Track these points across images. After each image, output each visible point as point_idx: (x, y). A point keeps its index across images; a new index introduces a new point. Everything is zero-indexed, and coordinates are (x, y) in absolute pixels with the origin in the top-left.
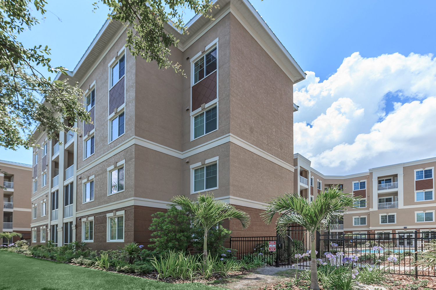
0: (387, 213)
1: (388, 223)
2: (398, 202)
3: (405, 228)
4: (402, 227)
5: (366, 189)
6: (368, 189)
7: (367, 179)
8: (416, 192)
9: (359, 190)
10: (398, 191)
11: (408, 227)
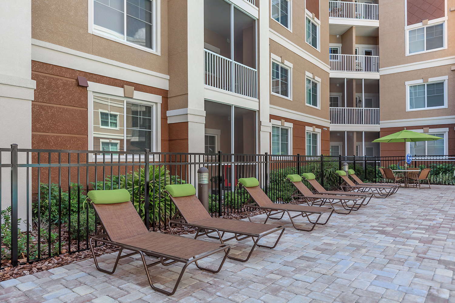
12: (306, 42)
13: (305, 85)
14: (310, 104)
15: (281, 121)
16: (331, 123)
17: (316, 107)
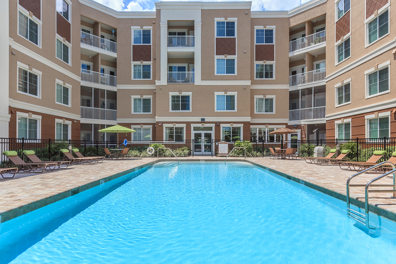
0: (180, 91)
1: (181, 111)
2: (195, 72)
3: (203, 121)
4: (198, 119)
5: (151, 44)
6: (154, 44)
7: (153, 25)
8: (216, 57)
9: (142, 44)
10: (194, 52)
11: (207, 119)
12: (56, 57)
13: (55, 89)
14: (62, 103)
15: (28, 113)
16: (81, 117)
17: (68, 105)
